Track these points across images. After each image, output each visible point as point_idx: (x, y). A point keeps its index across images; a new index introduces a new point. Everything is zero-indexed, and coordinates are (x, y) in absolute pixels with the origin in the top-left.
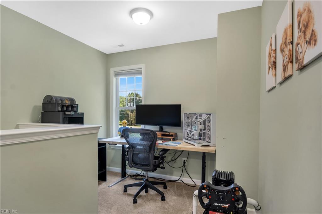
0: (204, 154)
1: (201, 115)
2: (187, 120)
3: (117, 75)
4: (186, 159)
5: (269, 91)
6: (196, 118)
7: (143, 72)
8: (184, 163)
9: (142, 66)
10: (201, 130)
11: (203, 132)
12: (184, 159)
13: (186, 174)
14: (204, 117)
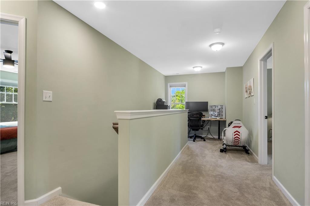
0: (219, 121)
1: (217, 106)
2: (210, 109)
3: (171, 87)
4: (209, 127)
5: (246, 98)
6: (215, 108)
7: (187, 86)
8: (209, 129)
9: (186, 83)
10: (218, 112)
11: (219, 113)
12: (208, 127)
13: (209, 134)
14: (219, 107)
